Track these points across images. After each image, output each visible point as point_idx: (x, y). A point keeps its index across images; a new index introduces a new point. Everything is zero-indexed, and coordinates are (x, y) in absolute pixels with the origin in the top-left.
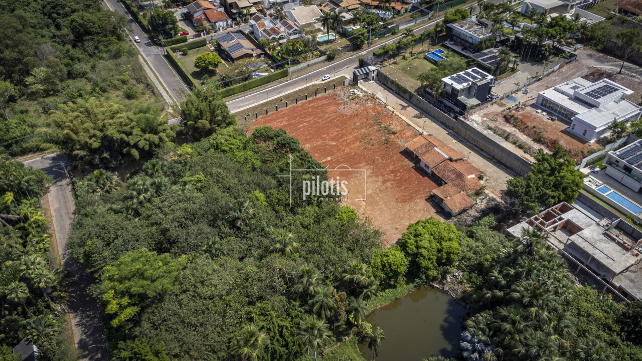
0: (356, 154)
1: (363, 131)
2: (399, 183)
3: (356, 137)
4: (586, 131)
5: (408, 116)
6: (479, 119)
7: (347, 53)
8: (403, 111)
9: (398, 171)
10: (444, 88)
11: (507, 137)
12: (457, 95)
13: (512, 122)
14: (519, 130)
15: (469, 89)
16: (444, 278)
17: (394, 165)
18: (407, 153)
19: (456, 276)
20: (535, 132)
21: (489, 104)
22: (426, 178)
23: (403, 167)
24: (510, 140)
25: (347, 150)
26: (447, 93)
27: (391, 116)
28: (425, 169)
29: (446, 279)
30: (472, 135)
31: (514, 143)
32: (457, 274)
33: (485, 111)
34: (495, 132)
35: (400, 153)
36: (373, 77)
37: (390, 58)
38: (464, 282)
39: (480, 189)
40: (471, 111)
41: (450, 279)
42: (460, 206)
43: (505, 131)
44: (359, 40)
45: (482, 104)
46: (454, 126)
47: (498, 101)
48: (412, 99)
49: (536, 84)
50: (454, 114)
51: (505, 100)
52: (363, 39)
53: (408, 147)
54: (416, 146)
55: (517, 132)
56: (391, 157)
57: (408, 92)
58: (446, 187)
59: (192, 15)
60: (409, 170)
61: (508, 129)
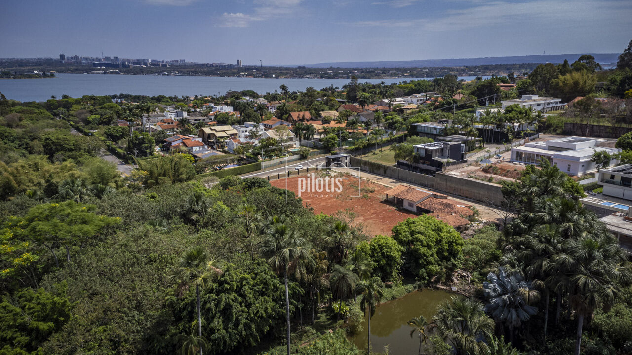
2: (383, 220)
4: (569, 165)
5: (385, 182)
6: (458, 174)
7: (319, 155)
8: (378, 180)
9: (381, 212)
10: (417, 151)
12: (431, 156)
13: (491, 171)
14: (500, 175)
15: (442, 150)
16: (449, 278)
17: (375, 209)
18: (387, 202)
19: (464, 276)
21: (464, 164)
22: (411, 215)
23: (386, 210)
26: (421, 158)
27: (367, 183)
28: (410, 208)
29: (452, 281)
30: (453, 185)
32: (465, 274)
33: (462, 169)
34: (476, 179)
35: (381, 202)
36: (346, 163)
37: (361, 155)
38: (475, 281)
39: (473, 215)
40: (447, 168)
41: (458, 280)
42: (454, 224)
43: (487, 177)
44: (330, 144)
45: (458, 163)
46: (433, 183)
47: (473, 163)
48: (387, 172)
49: (506, 154)
50: (432, 175)
51: (480, 163)
52: (333, 142)
53: (389, 194)
54: (396, 193)
55: (499, 177)
56: (371, 205)
57: (382, 167)
58: (435, 213)
59: (170, 144)
60: (392, 212)
61: (489, 175)
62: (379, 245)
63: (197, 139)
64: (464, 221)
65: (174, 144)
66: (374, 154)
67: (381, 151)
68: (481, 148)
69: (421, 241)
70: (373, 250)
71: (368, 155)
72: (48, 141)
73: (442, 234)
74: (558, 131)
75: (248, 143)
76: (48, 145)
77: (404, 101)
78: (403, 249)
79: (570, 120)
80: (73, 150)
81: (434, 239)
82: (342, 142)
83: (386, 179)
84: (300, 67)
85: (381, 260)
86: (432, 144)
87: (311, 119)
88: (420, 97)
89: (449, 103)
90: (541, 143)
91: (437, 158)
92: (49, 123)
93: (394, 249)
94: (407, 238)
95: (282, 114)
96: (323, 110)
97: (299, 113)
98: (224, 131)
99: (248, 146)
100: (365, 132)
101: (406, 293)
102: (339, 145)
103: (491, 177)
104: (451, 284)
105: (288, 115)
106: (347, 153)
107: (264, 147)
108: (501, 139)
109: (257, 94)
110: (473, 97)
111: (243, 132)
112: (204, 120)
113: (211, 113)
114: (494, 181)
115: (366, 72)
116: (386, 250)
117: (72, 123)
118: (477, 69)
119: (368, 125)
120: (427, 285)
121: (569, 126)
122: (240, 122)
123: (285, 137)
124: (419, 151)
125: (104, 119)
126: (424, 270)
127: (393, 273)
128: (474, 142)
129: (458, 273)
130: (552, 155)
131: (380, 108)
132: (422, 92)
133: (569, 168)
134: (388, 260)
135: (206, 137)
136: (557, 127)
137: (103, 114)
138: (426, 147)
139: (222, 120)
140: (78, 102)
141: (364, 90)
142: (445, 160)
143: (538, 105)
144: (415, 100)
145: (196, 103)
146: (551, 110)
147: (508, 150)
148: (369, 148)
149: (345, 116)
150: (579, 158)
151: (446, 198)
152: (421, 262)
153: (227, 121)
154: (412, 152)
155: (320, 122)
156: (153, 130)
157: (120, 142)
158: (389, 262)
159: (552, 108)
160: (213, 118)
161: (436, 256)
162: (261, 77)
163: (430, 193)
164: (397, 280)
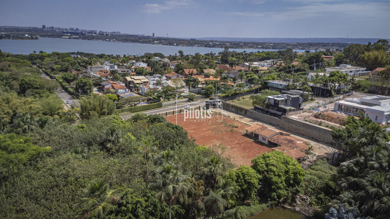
0: (209, 136)
1: (214, 126)
2: (244, 149)
3: (209, 129)
4: (377, 117)
5: (246, 120)
6: (297, 118)
8: (241, 119)
9: (242, 143)
10: (269, 100)
11: (320, 124)
12: (278, 104)
13: (321, 117)
14: (328, 121)
15: (286, 100)
16: (294, 200)
17: (239, 140)
18: (247, 135)
19: (304, 199)
20: (340, 120)
21: (301, 111)
22: (264, 146)
23: (246, 142)
25: (202, 134)
26: (271, 105)
27: (233, 120)
28: (263, 141)
29: (296, 202)
30: (294, 126)
31: (327, 127)
32: (305, 197)
33: (300, 115)
34: (310, 122)
35: (242, 135)
36: (219, 106)
37: (229, 100)
38: (313, 204)
39: (309, 150)
40: (289, 113)
41: (300, 202)
42: (296, 157)
43: (318, 121)
44: (209, 91)
45: (297, 110)
46: (279, 123)
47: (307, 111)
48: (247, 113)
49: (330, 105)
50: (278, 117)
51: (312, 111)
52: (211, 91)
53: (248, 130)
54: (254, 129)
55: (327, 122)
56: (236, 137)
57: (243, 110)
58: (282, 147)
59: (104, 86)
60: (251, 143)
61: (319, 120)
62: (242, 173)
63: (122, 84)
64: (303, 154)
65: (106, 87)
66: (238, 100)
67: (243, 98)
68: (312, 99)
69: (274, 172)
70: (238, 177)
71: (234, 100)
72: (23, 82)
73: (289, 167)
74: (366, 91)
75: (154, 89)
76: (23, 84)
77: (259, 64)
78: (260, 176)
79: (374, 83)
80: (39, 88)
81: (284, 170)
82: (217, 91)
83: (246, 119)
84: (192, 39)
85: (243, 185)
86: (279, 95)
87: (197, 74)
88: (269, 62)
89: (289, 68)
90: (355, 99)
91: (282, 106)
92: (28, 69)
93: (254, 177)
94: (263, 169)
95: (179, 70)
96: (205, 69)
97: (189, 69)
98: (139, 79)
99: (155, 90)
100: (233, 84)
101: (261, 211)
102: (215, 93)
103: (321, 122)
104: (295, 204)
105: (182, 71)
106: (220, 99)
107: (165, 92)
108: (326, 94)
109: (163, 55)
110: (306, 64)
111: (152, 81)
112: (128, 71)
113: (133, 67)
114: (323, 125)
115: (234, 44)
116: (248, 177)
117: (43, 69)
118: (305, 45)
119: (234, 80)
120: (276, 205)
121: (373, 88)
122: (151, 74)
123: (179, 86)
124: (270, 100)
125: (63, 68)
126: (275, 194)
127: (252, 195)
128: (307, 96)
129: (300, 197)
130: (365, 108)
131: (243, 69)
132: (271, 59)
133: (377, 118)
134: (249, 185)
135: (128, 83)
136: (365, 87)
137: (63, 64)
138: (275, 98)
139: (139, 73)
140: (49, 56)
141: (233, 56)
142: (288, 108)
143: (351, 72)
144: (266, 64)
145: (124, 60)
146: (359, 76)
147: (332, 102)
148: (234, 96)
149: (220, 73)
150: (384, 112)
151: (289, 135)
152: (273, 187)
153: (143, 72)
154: (265, 101)
155: (203, 76)
156: (94, 77)
157: (72, 83)
158: (249, 187)
159: (360, 74)
160: (133, 70)
161: (284, 183)
162: (167, 45)
163: (278, 131)
164: (255, 200)
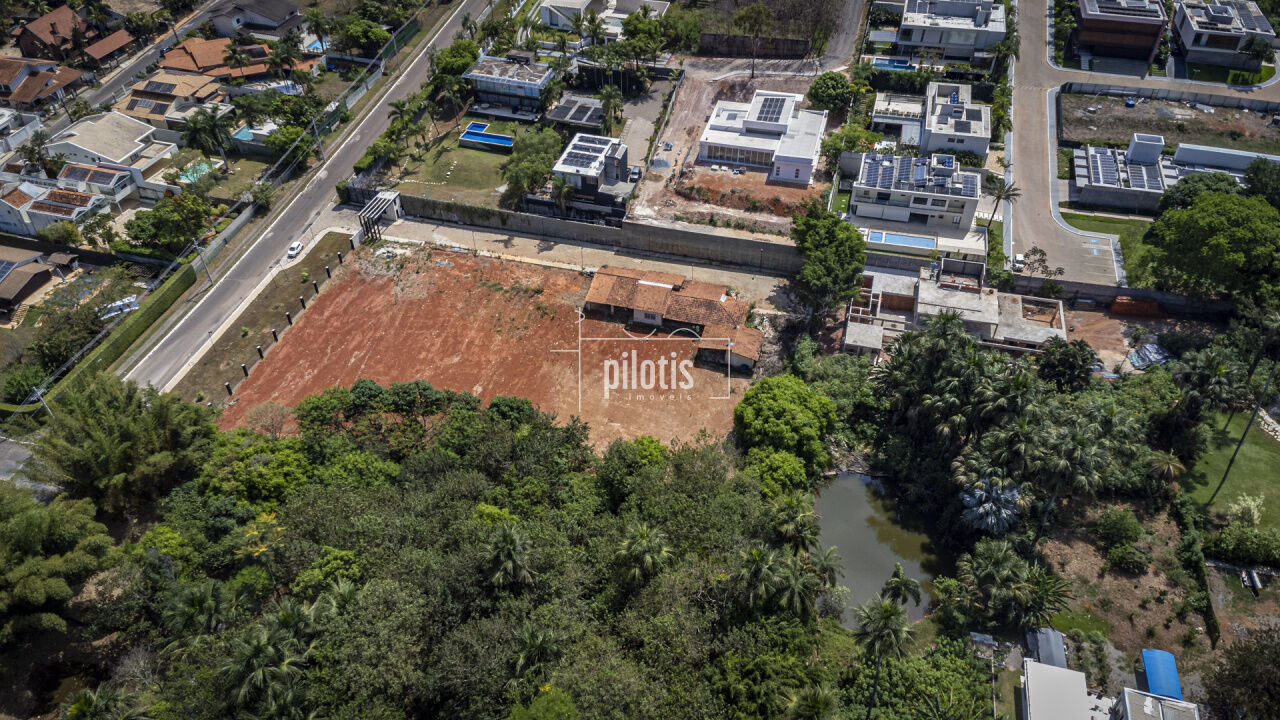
3: (482, 329)
5: (525, 252)
7: (286, 186)
8: (510, 250)
11: (711, 221)
12: (596, 187)
13: (697, 197)
14: (716, 204)
15: (605, 168)
18: (596, 312)
20: (740, 198)
24: (719, 223)
26: (576, 191)
27: (502, 266)
28: (648, 322)
30: (660, 240)
31: (727, 225)
33: (644, 195)
34: (689, 221)
36: (398, 213)
43: (701, 212)
47: (646, 175)
48: (509, 223)
54: (605, 294)
55: (719, 209)
57: (494, 215)
66: (413, 158)
68: (619, 121)
71: (404, 164)
91: (604, 189)
97: (51, 20)
104: (835, 461)
120: (815, 479)
121: (708, 40)
124: (568, 178)
133: (797, 173)
136: (688, 39)
138: (582, 171)
150: (811, 161)
